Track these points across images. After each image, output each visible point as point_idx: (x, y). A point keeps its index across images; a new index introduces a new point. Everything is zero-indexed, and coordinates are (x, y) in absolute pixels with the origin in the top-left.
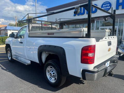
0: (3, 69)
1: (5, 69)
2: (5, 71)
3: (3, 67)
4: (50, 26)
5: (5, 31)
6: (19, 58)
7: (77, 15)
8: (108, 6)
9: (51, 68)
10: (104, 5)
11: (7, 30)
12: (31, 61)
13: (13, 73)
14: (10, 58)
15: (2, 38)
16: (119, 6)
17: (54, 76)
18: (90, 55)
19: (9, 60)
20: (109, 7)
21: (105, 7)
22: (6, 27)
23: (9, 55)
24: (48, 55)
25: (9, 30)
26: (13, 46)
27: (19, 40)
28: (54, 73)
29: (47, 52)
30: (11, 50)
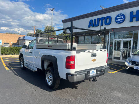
0: (15, 74)
1: (17, 74)
2: (17, 76)
3: (16, 73)
4: (57, 39)
5: (23, 41)
6: (29, 66)
7: (91, 27)
8: (121, 18)
9: (50, 73)
10: (118, 17)
11: (25, 40)
12: (38, 69)
13: (22, 78)
14: (22, 66)
15: (19, 48)
16: (133, 18)
17: (51, 79)
18: (72, 62)
19: (22, 68)
20: (123, 19)
21: (119, 19)
22: (24, 37)
23: (22, 63)
24: (49, 63)
25: (27, 40)
26: (25, 56)
27: (30, 50)
28: (51, 78)
29: (48, 61)
30: (23, 59)
